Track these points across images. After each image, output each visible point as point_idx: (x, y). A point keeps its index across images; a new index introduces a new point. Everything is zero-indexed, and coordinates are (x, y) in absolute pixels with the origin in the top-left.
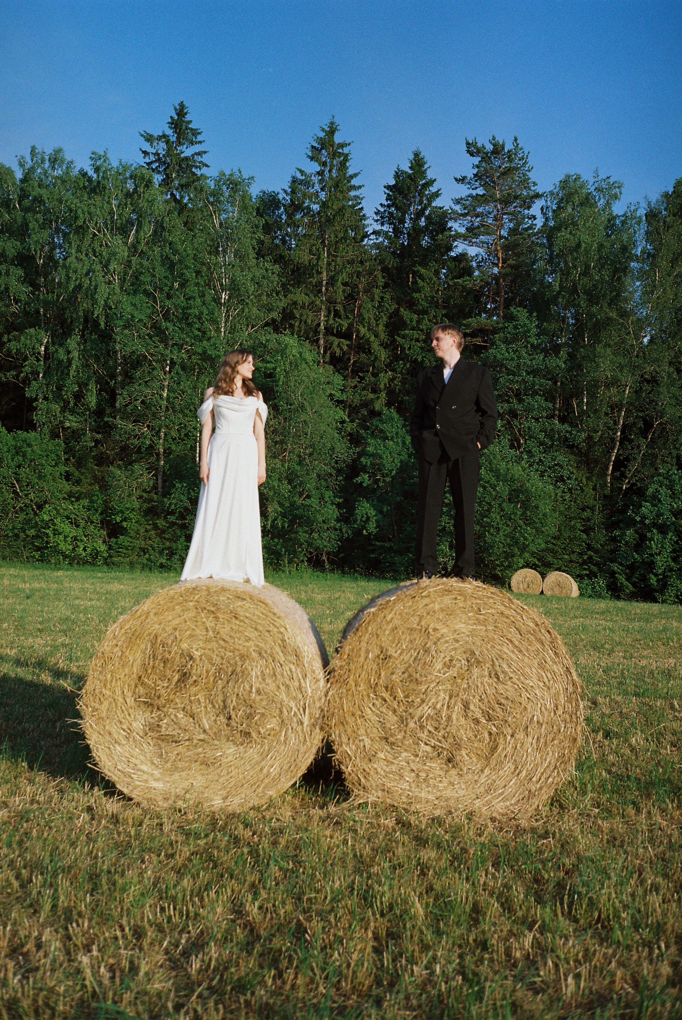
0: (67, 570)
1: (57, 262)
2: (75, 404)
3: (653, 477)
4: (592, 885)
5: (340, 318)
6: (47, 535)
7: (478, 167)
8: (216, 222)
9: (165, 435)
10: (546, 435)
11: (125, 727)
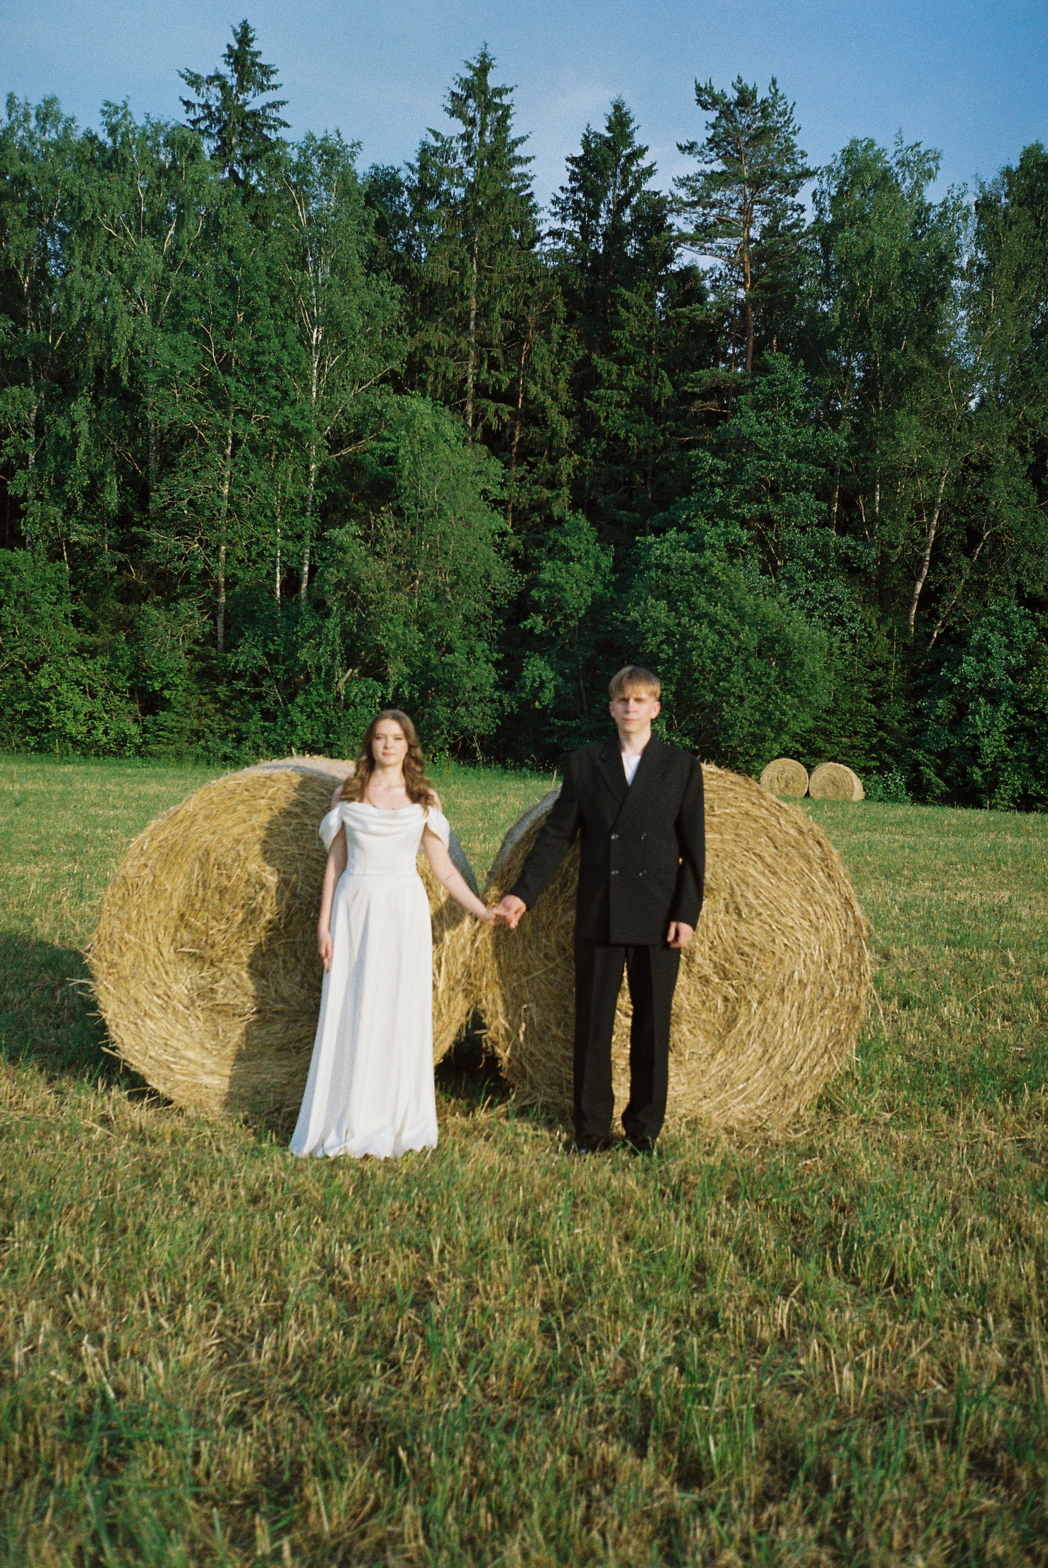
0: (79, 764)
1: (51, 281)
2: (85, 506)
3: (979, 617)
4: (880, 1228)
5: (497, 369)
6: (47, 710)
7: (714, 126)
8: (303, 216)
9: (228, 555)
10: (816, 552)
11: (160, 992)
